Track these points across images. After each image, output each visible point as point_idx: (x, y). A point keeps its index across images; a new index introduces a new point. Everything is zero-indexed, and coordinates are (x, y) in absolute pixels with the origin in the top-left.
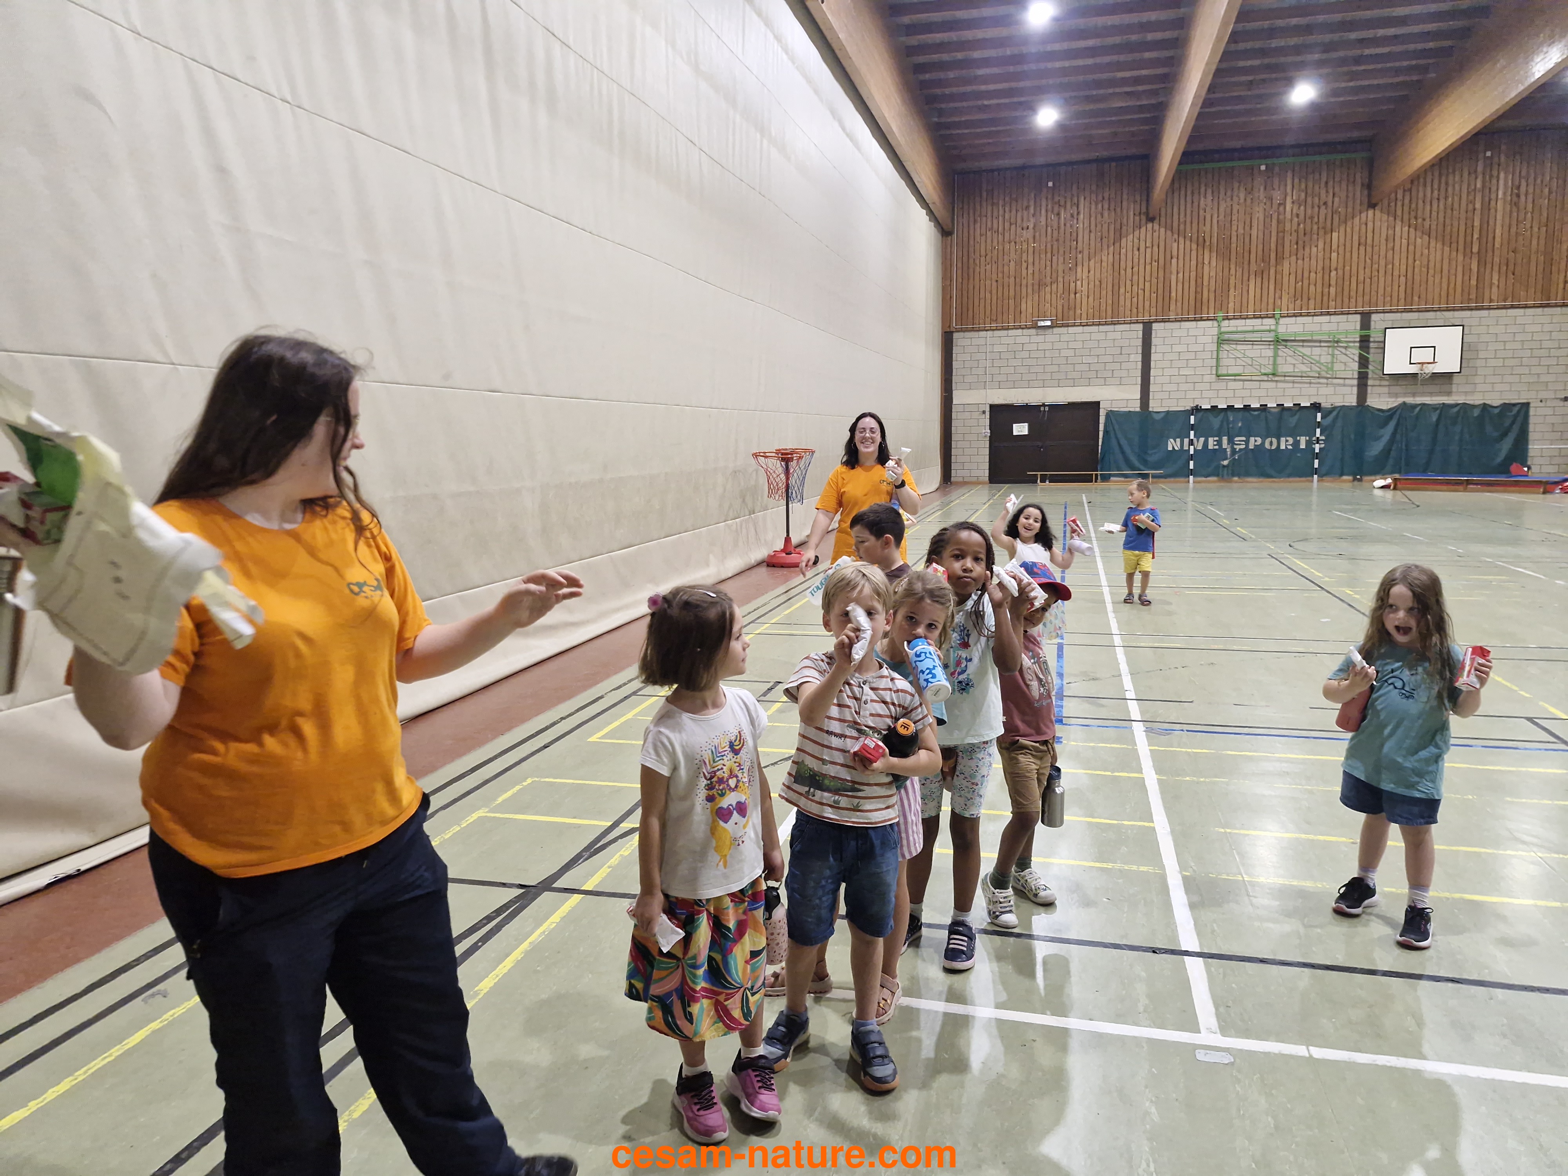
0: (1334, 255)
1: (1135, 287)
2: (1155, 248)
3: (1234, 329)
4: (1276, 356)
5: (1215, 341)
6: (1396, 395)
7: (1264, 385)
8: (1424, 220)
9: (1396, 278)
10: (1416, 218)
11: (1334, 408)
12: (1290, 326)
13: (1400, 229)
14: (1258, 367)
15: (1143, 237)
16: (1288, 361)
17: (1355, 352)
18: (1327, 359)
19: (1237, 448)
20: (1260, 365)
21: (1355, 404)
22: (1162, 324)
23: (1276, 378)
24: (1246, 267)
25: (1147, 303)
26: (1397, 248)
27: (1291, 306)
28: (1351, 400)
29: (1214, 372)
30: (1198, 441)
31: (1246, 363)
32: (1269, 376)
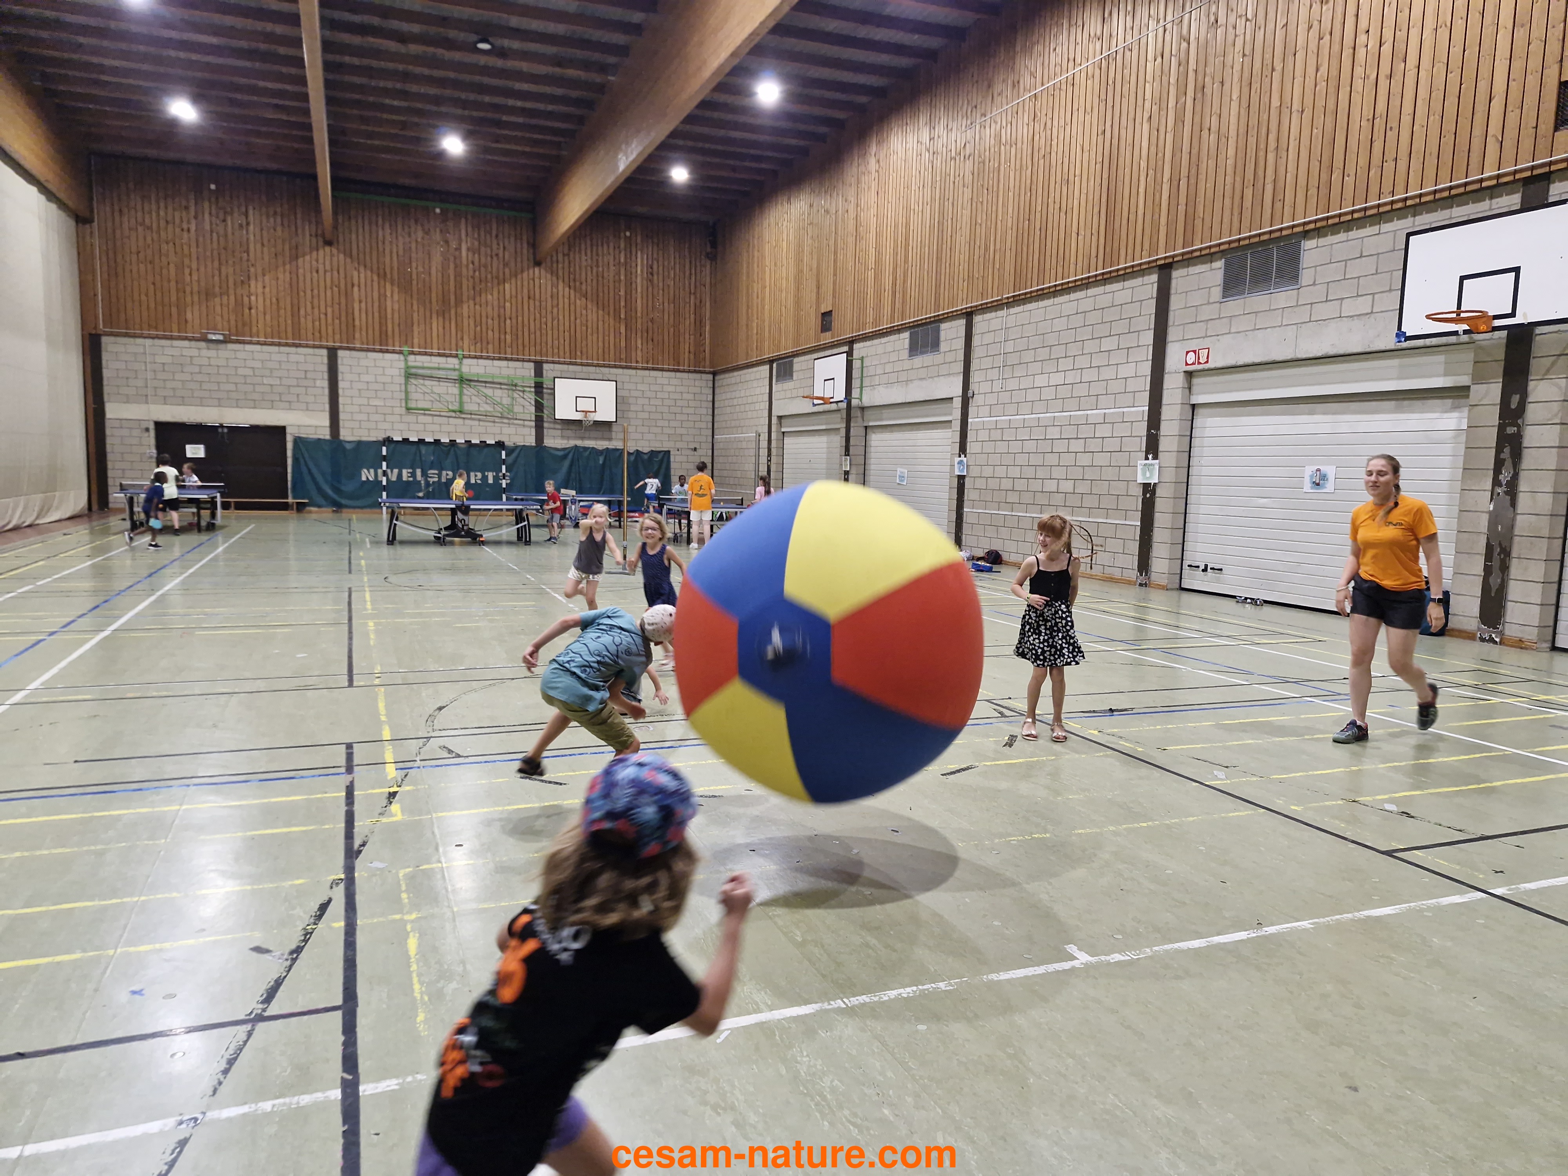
0: (508, 305)
1: (316, 311)
2: (335, 273)
3: (420, 364)
4: (461, 394)
5: (403, 374)
6: (568, 438)
8: (581, 283)
9: (561, 333)
10: (574, 280)
11: (517, 447)
12: (473, 367)
13: (563, 289)
15: (321, 260)
16: (473, 401)
17: (531, 397)
18: (506, 401)
19: (431, 480)
20: (448, 402)
21: (534, 444)
22: (348, 352)
23: (463, 416)
24: (428, 305)
25: (330, 329)
26: (561, 306)
27: (472, 348)
28: (531, 441)
29: (404, 405)
30: (392, 472)
31: (434, 398)
32: (457, 413)
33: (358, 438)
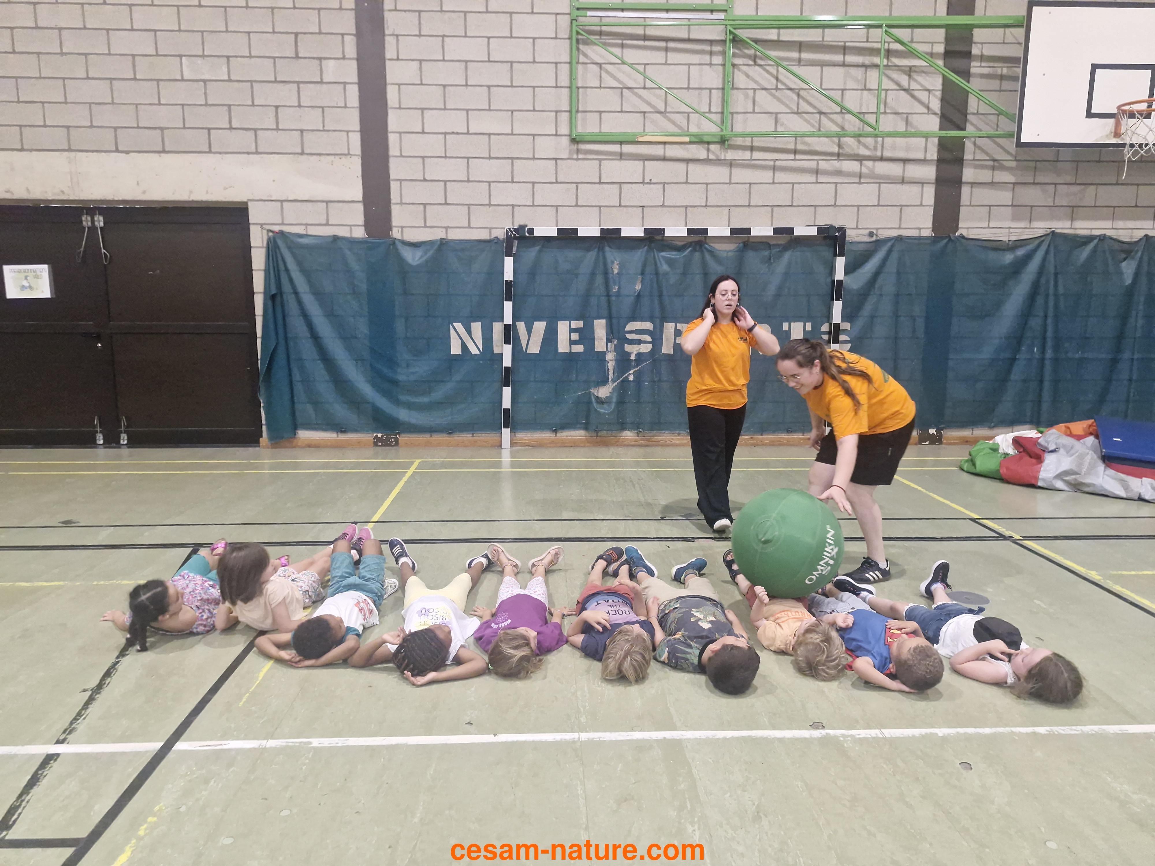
4: (727, 87)
5: (565, 34)
6: (1030, 211)
7: (697, 172)
11: (879, 243)
14: (681, 120)
16: (759, 106)
17: (932, 85)
19: (633, 350)
20: (688, 114)
21: (927, 233)
23: (730, 155)
28: (919, 223)
29: (564, 129)
30: (529, 331)
31: (649, 104)
32: (712, 147)
33: (438, 235)
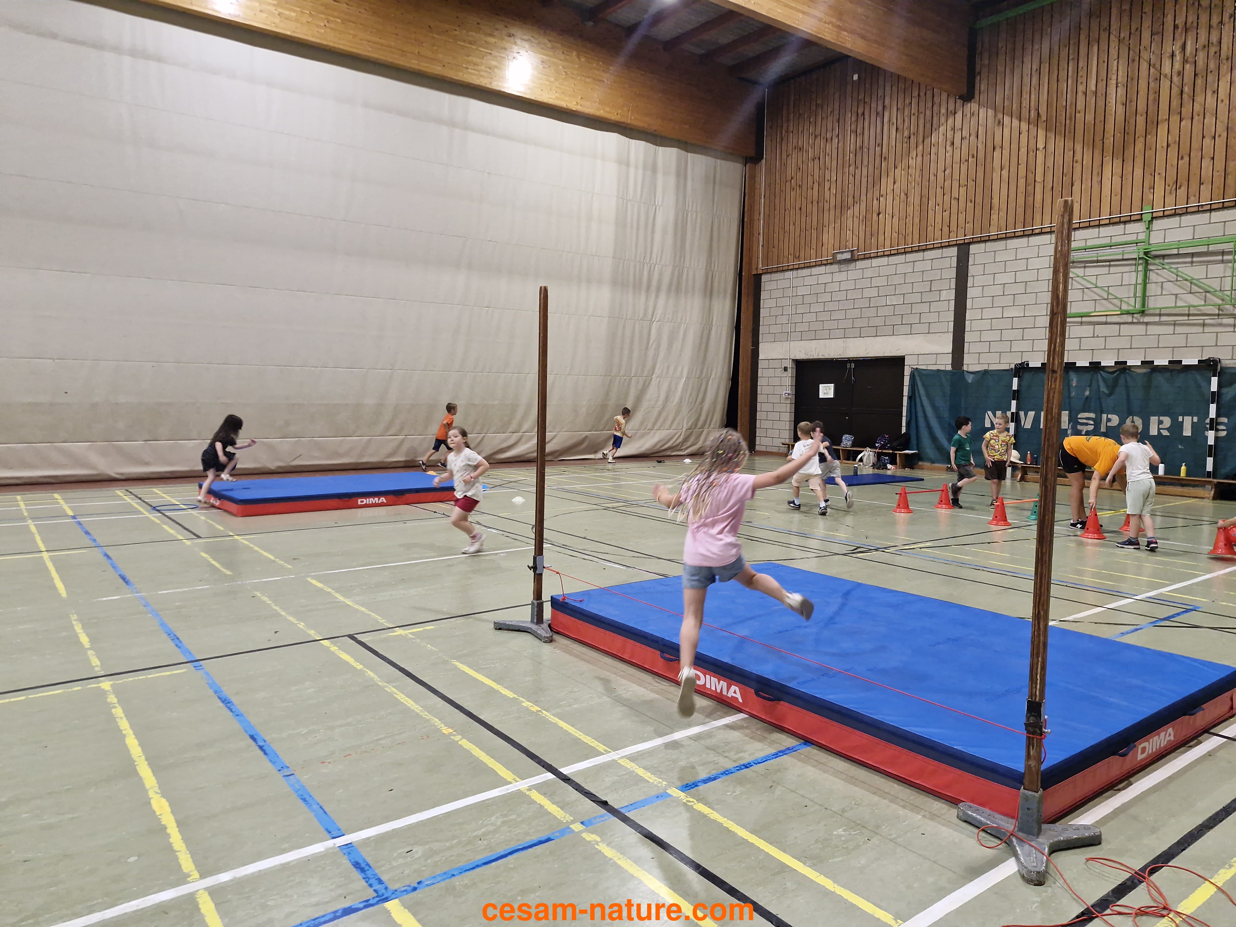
1: (947, 197)
3: (1082, 244)
4: (1145, 282)
7: (1126, 329)
12: (1169, 233)
14: (1117, 302)
15: (958, 126)
16: (1166, 291)
20: (1122, 298)
22: (982, 245)
24: (1099, 146)
25: (962, 217)
27: (1170, 198)
30: (1026, 415)
31: (1099, 295)
32: (1135, 315)
33: (985, 367)
